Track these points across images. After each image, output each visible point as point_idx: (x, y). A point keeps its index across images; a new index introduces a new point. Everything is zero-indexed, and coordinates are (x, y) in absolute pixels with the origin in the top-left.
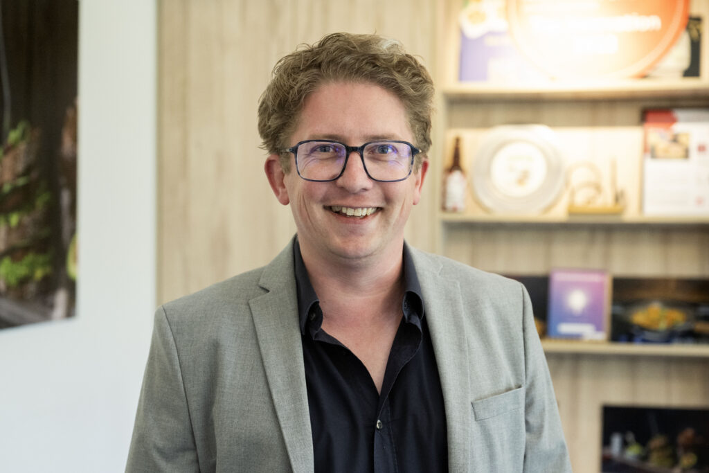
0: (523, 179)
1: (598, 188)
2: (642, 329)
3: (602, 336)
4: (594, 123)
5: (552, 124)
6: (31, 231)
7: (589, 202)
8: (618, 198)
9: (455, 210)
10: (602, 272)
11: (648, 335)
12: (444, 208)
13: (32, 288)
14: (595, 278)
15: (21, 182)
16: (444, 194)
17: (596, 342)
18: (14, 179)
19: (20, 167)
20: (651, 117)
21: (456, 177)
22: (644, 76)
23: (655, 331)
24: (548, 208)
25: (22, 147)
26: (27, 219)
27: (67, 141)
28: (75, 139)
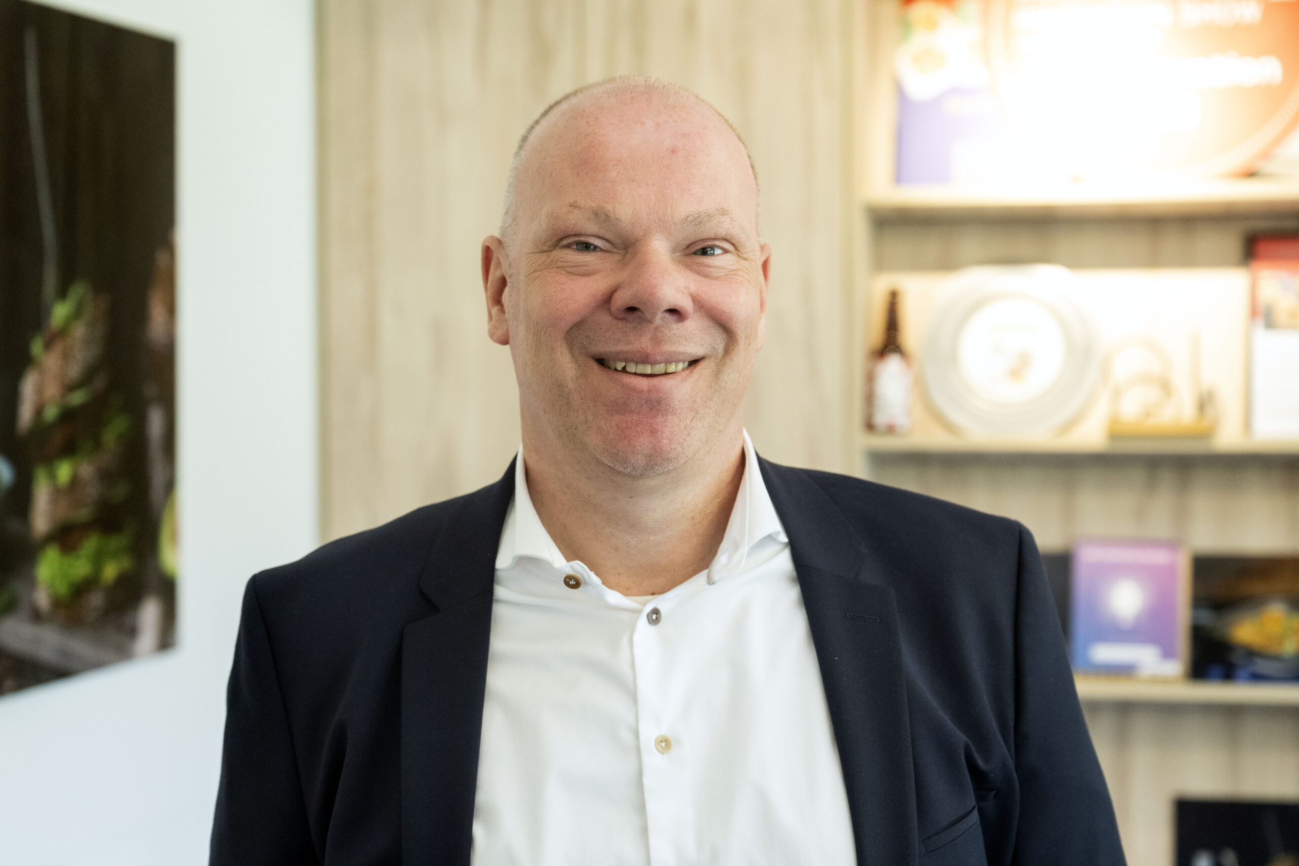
0: (1018, 371)
1: (1166, 387)
2: (1251, 653)
3: (1175, 668)
4: (1154, 261)
5: (1073, 264)
6: (92, 491)
7: (1148, 415)
8: (1204, 403)
9: (891, 430)
10: (1172, 545)
11: (1262, 666)
12: (870, 426)
13: (96, 600)
14: (1159, 557)
15: (78, 398)
16: (870, 399)
17: (1164, 681)
18: (63, 396)
19: (75, 371)
20: (1262, 248)
21: (892, 366)
22: (1251, 174)
23: (1276, 658)
24: (1068, 426)
25: (79, 331)
26: (87, 470)
27: (157, 313)
28: (171, 309)
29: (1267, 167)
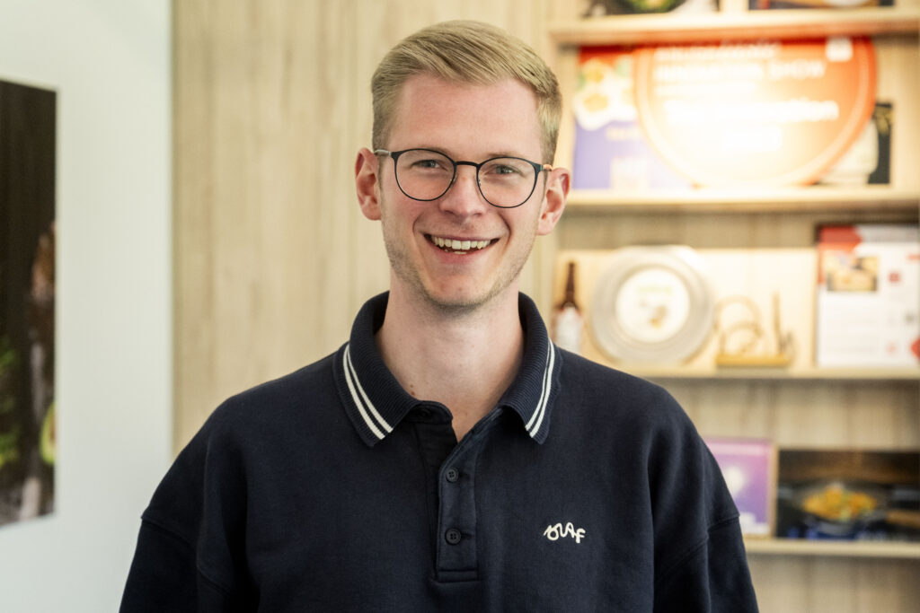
0: (659, 317)
1: (757, 331)
2: (819, 519)
3: (766, 529)
4: (752, 244)
5: (697, 245)
7: (744, 350)
8: (784, 343)
10: (764, 442)
11: (826, 528)
14: (756, 451)
17: (758, 537)
20: (827, 234)
21: (569, 315)
22: (816, 183)
23: (835, 522)
24: (690, 358)
27: (40, 281)
28: (51, 277)
29: (829, 179)
